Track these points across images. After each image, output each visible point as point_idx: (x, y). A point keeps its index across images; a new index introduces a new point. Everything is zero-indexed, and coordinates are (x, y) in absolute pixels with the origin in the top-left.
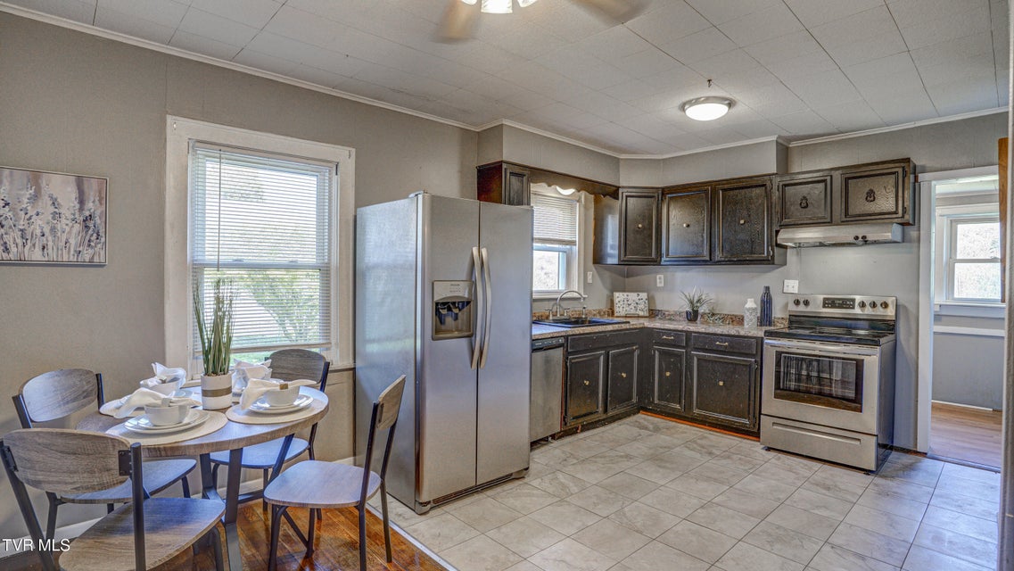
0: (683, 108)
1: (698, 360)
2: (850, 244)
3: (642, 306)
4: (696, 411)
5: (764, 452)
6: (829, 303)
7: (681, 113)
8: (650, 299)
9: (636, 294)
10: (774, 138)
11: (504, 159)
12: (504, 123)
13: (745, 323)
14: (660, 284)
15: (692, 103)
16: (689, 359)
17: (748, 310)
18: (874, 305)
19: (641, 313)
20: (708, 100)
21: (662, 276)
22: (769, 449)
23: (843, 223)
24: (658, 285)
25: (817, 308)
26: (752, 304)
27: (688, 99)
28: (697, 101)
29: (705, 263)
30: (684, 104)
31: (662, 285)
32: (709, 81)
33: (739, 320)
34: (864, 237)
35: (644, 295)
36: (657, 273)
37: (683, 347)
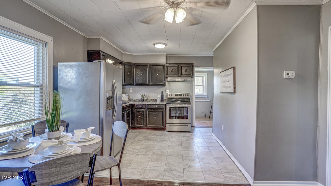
0: (154, 44)
1: (148, 112)
2: (183, 81)
3: (126, 98)
4: (148, 126)
5: (167, 133)
6: (177, 95)
7: (154, 46)
8: (128, 96)
9: (124, 94)
10: (166, 54)
11: (101, 50)
12: (101, 37)
13: (158, 101)
14: (131, 91)
15: (157, 43)
16: (146, 112)
17: (159, 97)
18: (186, 95)
19: (127, 100)
20: (161, 43)
21: (132, 89)
22: (168, 132)
23: (181, 76)
24: (130, 91)
25: (174, 96)
26: (159, 96)
27: (156, 42)
28: (158, 43)
29: (147, 85)
30: (155, 43)
31: (132, 91)
32: (167, 40)
33: (156, 100)
34: (186, 80)
35: (127, 95)
36: (130, 88)
37: (144, 109)
